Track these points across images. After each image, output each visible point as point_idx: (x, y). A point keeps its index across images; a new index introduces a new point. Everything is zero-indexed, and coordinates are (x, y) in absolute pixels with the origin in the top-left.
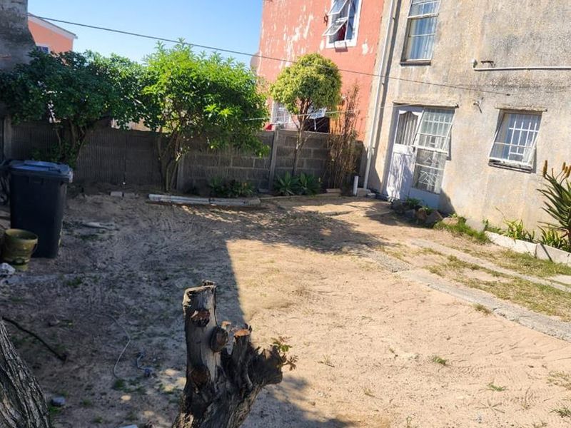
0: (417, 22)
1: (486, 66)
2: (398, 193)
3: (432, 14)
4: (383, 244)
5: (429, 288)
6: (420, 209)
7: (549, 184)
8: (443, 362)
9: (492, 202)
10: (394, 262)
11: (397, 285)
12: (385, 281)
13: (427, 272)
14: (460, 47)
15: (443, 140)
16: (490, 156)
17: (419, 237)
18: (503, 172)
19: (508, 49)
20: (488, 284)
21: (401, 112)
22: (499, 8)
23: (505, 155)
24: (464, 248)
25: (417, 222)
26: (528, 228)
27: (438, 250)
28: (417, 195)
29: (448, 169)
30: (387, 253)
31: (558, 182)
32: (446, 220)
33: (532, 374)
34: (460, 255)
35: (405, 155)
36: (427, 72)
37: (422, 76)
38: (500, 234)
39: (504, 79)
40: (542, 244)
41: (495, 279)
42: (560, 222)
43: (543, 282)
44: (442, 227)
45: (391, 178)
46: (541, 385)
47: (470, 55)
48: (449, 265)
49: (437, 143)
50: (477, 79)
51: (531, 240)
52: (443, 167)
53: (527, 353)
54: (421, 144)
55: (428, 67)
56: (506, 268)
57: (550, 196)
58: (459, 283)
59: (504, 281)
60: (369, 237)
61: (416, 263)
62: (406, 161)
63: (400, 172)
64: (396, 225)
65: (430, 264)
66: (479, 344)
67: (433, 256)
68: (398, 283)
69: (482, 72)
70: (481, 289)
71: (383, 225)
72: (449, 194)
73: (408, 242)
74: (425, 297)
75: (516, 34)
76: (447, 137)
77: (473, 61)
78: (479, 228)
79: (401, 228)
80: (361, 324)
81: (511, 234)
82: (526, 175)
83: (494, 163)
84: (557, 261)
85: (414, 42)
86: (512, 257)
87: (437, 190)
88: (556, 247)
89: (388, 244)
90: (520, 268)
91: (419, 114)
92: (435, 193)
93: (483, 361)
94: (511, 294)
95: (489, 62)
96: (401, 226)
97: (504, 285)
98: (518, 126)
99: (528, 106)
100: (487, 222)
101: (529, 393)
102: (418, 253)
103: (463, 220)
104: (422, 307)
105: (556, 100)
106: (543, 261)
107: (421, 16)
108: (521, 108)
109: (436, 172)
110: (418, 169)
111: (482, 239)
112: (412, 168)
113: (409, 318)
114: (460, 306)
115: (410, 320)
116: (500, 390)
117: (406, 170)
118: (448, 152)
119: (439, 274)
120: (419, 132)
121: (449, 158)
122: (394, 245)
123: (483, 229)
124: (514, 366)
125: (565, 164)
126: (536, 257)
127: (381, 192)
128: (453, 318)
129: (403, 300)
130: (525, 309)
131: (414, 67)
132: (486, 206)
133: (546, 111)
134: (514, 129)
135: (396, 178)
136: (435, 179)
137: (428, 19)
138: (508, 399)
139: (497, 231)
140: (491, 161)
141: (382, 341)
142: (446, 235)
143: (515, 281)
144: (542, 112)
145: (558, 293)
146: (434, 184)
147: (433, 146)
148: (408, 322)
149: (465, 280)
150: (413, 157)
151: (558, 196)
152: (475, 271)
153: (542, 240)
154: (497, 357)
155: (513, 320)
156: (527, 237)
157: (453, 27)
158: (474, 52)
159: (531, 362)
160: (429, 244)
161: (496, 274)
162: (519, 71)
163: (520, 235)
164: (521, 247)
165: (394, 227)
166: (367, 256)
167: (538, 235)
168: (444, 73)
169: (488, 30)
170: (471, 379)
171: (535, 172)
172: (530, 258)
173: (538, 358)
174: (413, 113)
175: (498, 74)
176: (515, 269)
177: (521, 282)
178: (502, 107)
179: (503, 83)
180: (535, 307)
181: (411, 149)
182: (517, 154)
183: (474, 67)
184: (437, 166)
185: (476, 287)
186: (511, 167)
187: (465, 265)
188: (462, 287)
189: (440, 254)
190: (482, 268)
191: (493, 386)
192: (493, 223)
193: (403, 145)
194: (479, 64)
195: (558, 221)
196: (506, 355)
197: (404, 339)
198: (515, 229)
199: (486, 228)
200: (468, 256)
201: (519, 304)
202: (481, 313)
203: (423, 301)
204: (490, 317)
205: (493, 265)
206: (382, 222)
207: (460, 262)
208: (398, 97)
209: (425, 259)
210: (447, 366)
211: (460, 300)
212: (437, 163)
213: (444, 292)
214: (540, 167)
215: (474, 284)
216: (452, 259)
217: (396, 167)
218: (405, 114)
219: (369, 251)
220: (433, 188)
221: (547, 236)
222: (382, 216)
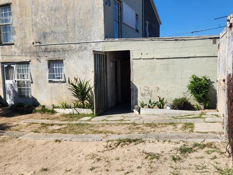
0: (3, 27)
1: (38, 44)
2: (13, 102)
3: (9, 23)
4: (10, 127)
5: (35, 140)
6: (24, 107)
7: (72, 86)
8: (46, 170)
9: (53, 97)
10: (16, 133)
11: (20, 144)
12: (14, 144)
13: (33, 133)
14: (25, 37)
15: (28, 75)
16: (48, 79)
17: (27, 119)
18: (54, 84)
19: (45, 37)
20: (58, 130)
21: (5, 66)
22: (37, 21)
23: (54, 78)
24: (47, 118)
25: (24, 112)
26: (68, 104)
27: (36, 122)
28: (21, 101)
29: (33, 87)
30: (13, 130)
31: (74, 85)
32: (37, 108)
33: (80, 159)
34: (45, 121)
35: (12, 85)
36: (13, 48)
37: (11, 50)
38: (59, 108)
39: (46, 49)
40: (74, 108)
41: (61, 127)
42: (78, 99)
43: (78, 122)
44: (36, 111)
45: (8, 96)
46: (83, 161)
47: (30, 40)
48: (42, 127)
49: (25, 77)
50: (35, 49)
51: (70, 108)
52: (31, 87)
53: (77, 152)
54: (18, 78)
55: (13, 46)
56: (64, 121)
57: (73, 90)
58: (46, 134)
59: (64, 126)
60: (2, 126)
61: (27, 131)
62: (13, 87)
63: (11, 92)
64: (15, 116)
65: (33, 129)
66: (59, 155)
67: (34, 125)
68: (20, 142)
69: (37, 47)
70: (56, 133)
71: (8, 118)
72: (35, 97)
73: (22, 122)
74: (34, 145)
75: (46, 31)
76: (29, 74)
77: (32, 42)
78: (51, 108)
79: (17, 117)
80: (5, 169)
81: (63, 107)
82: (63, 84)
83: (50, 81)
84: (81, 113)
85: (4, 35)
86: (65, 116)
87: (30, 96)
88: (79, 108)
89: (12, 126)
90: (69, 120)
91: (14, 66)
92: (30, 98)
93: (62, 162)
94: (67, 131)
95: (38, 42)
96: (17, 116)
97: (64, 128)
98: (56, 66)
99: (57, 58)
100: (53, 105)
101: (80, 167)
102: (27, 126)
103: (44, 106)
104: (33, 149)
105: (66, 55)
106: (76, 114)
107: (4, 24)
108: (55, 59)
109: (28, 89)
110: (19, 90)
111: (53, 112)
112: (16, 90)
113: (28, 156)
114: (49, 143)
115: (29, 157)
116: (70, 171)
117: (14, 91)
118: (31, 80)
119: (38, 132)
120: (16, 73)
121: (32, 83)
122: (15, 126)
123: (52, 108)
124: (73, 158)
125: (75, 78)
126: (73, 114)
127: (4, 103)
128: (47, 149)
129: (24, 149)
130: (73, 135)
131: (6, 46)
132: (52, 98)
133: (64, 59)
134: (55, 67)
135: (10, 95)
136: (28, 92)
137: (8, 25)
138: (73, 173)
139: (58, 107)
140: (49, 81)
141: (17, 172)
142: (38, 114)
143: (68, 125)
144: (63, 60)
145: (83, 125)
146: (28, 94)
147: (24, 79)
148: (28, 158)
149: (49, 131)
150: (16, 85)
151: (76, 90)
152: (53, 126)
153: (74, 107)
154: (67, 158)
155: (70, 141)
156: (69, 107)
157: (20, 29)
158: (31, 39)
159: (79, 154)
160: (31, 121)
161: (61, 125)
162: (51, 45)
163: (66, 107)
164: (68, 111)
165: (14, 117)
166: (3, 135)
167: (73, 106)
168: (21, 48)
169: (35, 30)
170: (58, 171)
171: (66, 82)
172: (71, 115)
173: (81, 152)
174: (11, 66)
175: (43, 47)
176: (67, 120)
177: (70, 125)
178: (48, 59)
179: (46, 50)
180: (76, 133)
181: (14, 82)
182: (58, 76)
183: (33, 44)
184: (28, 87)
185: (54, 133)
186: (57, 82)
187: (48, 125)
188: (48, 134)
189: (37, 123)
190: (55, 124)
191: (67, 171)
192: (56, 104)
193: (10, 80)
194: (35, 43)
195: (77, 99)
196: (70, 155)
197: (27, 167)
198: (64, 105)
199: (54, 107)
200: (49, 121)
201: (71, 134)
202: (58, 142)
203: (33, 147)
204: (61, 143)
205: (59, 121)
206: (7, 117)
207: (46, 124)
208: (2, 60)
209: (31, 128)
210: (48, 170)
211: (49, 140)
212: (28, 85)
213: (41, 139)
214: (67, 80)
215: (53, 132)
216: (42, 124)
217: (9, 90)
218: (7, 67)
219: (3, 132)
220: (28, 96)
221: (76, 105)
222: (7, 114)
